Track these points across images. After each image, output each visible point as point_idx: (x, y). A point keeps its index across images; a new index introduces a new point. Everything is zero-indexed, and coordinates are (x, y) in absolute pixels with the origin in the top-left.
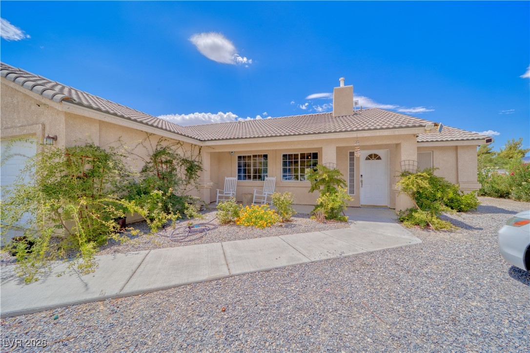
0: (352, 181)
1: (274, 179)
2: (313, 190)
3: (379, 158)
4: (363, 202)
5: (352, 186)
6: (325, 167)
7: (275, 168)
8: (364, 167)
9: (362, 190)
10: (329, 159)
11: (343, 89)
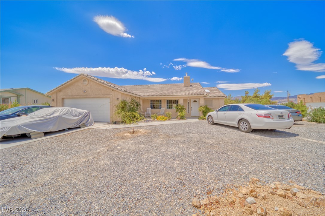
0: (189, 109)
1: (164, 108)
2: (177, 111)
3: (197, 102)
4: (192, 115)
5: (189, 111)
6: (180, 105)
7: (164, 105)
8: (192, 105)
9: (192, 112)
10: (181, 102)
11: (187, 77)
